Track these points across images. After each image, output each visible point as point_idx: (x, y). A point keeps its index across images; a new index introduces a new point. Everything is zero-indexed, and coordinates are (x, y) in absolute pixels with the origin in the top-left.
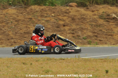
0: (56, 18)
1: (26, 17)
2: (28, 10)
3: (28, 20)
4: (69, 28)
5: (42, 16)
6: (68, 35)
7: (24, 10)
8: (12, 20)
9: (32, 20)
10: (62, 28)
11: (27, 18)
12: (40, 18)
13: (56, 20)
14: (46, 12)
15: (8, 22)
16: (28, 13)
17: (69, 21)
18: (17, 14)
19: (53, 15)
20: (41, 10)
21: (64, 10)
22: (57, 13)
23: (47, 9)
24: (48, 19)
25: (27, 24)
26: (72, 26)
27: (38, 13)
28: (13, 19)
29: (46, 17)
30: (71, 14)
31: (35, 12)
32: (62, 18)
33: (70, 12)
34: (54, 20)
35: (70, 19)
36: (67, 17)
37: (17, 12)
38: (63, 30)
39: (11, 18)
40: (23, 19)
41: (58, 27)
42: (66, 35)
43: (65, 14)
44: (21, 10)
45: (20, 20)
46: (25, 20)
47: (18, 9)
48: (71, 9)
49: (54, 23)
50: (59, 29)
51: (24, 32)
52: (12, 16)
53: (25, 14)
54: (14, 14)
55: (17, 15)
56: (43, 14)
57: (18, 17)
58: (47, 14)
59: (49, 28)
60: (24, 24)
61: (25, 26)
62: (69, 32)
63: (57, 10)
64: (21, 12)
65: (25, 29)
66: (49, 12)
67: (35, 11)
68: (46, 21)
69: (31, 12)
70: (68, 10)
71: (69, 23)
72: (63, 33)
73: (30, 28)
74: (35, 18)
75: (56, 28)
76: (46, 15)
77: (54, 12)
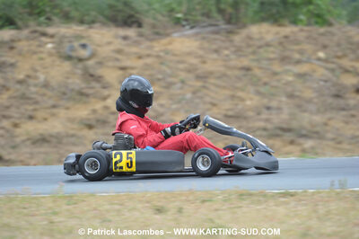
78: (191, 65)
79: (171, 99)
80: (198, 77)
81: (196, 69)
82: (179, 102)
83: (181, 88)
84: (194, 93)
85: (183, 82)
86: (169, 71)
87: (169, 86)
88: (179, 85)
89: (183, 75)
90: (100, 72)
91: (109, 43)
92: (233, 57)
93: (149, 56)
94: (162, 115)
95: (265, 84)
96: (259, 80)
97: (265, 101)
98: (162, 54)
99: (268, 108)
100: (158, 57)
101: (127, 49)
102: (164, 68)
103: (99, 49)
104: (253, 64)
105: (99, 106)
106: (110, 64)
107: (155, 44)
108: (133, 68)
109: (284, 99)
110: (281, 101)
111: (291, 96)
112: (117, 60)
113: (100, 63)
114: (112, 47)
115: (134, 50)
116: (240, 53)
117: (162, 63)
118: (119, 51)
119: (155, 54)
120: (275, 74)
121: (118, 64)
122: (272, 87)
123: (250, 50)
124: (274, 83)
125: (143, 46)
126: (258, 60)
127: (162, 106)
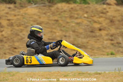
0: (90, 20)
1: (51, 18)
2: (53, 9)
3: (53, 22)
4: (106, 32)
5: (71, 17)
6: (105, 42)
7: (47, 8)
8: (32, 23)
9: (58, 22)
10: (98, 33)
11: (52, 20)
12: (68, 20)
13: (90, 22)
14: (76, 12)
15: (27, 24)
16: (53, 14)
17: (106, 24)
18: (39, 14)
19: (86, 15)
20: (71, 9)
21: (99, 9)
22: (91, 13)
23: (78, 8)
24: (79, 21)
25: (52, 28)
26: (111, 30)
27: (66, 13)
28: (34, 21)
29: (77, 18)
30: (109, 14)
31: (62, 12)
32: (98, 20)
33: (107, 12)
34: (87, 22)
35: (108, 21)
36: (104, 19)
37: (39, 12)
38: (99, 35)
39: (31, 19)
40: (47, 21)
41: (92, 32)
42: (103, 42)
43: (101, 15)
44: (44, 9)
45: (43, 22)
46: (50, 22)
47: (40, 8)
48: (109, 8)
49: (87, 26)
50: (94, 34)
51: (48, 38)
52: (32, 18)
53: (49, 14)
54: (34, 14)
55: (39, 16)
56: (72, 15)
57: (40, 18)
58: (78, 14)
59: (81, 34)
60: (48, 28)
61: (50, 30)
62: (106, 37)
63: (91, 9)
64: (44, 12)
65: (49, 35)
66: (81, 13)
67: (63, 10)
68: (77, 24)
69: (57, 12)
70: (105, 9)
71: (106, 26)
72: (98, 40)
73: (55, 33)
74: (62, 20)
75: (89, 33)
76: (76, 16)
77: (87, 12)
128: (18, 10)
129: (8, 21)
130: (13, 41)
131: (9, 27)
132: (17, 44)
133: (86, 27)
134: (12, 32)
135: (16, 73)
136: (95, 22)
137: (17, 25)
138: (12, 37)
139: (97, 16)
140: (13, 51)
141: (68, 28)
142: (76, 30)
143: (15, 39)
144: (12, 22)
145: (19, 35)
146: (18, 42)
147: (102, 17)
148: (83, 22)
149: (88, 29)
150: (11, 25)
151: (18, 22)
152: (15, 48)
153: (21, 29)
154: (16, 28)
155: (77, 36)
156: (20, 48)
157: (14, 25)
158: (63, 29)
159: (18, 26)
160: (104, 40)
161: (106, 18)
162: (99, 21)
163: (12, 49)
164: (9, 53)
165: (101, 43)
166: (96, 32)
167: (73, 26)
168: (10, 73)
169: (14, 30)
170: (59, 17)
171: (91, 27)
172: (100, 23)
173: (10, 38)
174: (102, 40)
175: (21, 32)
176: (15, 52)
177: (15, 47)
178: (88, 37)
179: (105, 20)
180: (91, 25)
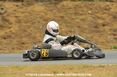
78: (42, 15)
79: (35, 28)
80: (44, 20)
81: (44, 17)
82: (38, 29)
83: (38, 24)
84: (43, 26)
85: (39, 22)
86: (33, 18)
87: (33, 23)
88: (37, 23)
89: (39, 19)
90: (8, 18)
91: (11, 8)
92: (57, 13)
93: (26, 12)
94: (31, 34)
95: (69, 23)
96: (67, 21)
97: (69, 29)
98: (31, 12)
99: (71, 32)
100: (29, 12)
101: (18, 10)
102: (32, 16)
103: (8, 10)
104: (65, 15)
105: (8, 31)
106: (12, 15)
107: (28, 8)
108: (20, 17)
109: (76, 28)
110: (75, 29)
111: (79, 27)
112: (14, 14)
113: (8, 15)
114: (12, 9)
115: (21, 10)
116: (60, 11)
117: (31, 15)
118: (15, 11)
119: (28, 12)
120: (73, 19)
121: (14, 15)
122: (72, 24)
123: (63, 10)
124: (72, 22)
125: (24, 9)
126: (66, 14)
127: (31, 31)
128: (25, 8)
129: (16, 18)
130: (21, 37)
131: (17, 24)
132: (24, 40)
133: (90, 22)
134: (20, 28)
135: (24, 67)
136: (99, 18)
137: (24, 21)
138: (20, 33)
139: (101, 13)
140: (21, 46)
141: (73, 24)
142: (81, 26)
143: (23, 35)
144: (20, 19)
145: (26, 31)
146: (26, 37)
147: (105, 13)
148: (87, 18)
149: (93, 24)
150: (19, 22)
151: (26, 18)
152: (23, 44)
153: (29, 26)
154: (24, 24)
155: (82, 31)
156: (28, 43)
157: (22, 21)
158: (68, 25)
159: (25, 23)
160: (107, 35)
161: (109, 14)
162: (102, 17)
163: (21, 44)
164: (17, 48)
165: (105, 38)
166: (100, 27)
167: (78, 22)
168: (18, 67)
169: (22, 26)
170: (65, 14)
171: (95, 23)
172: (104, 19)
173: (18, 34)
174: (105, 35)
175: (29, 28)
176: (23, 47)
177: (23, 42)
178: (92, 32)
179: (108, 16)
180: (95, 21)
